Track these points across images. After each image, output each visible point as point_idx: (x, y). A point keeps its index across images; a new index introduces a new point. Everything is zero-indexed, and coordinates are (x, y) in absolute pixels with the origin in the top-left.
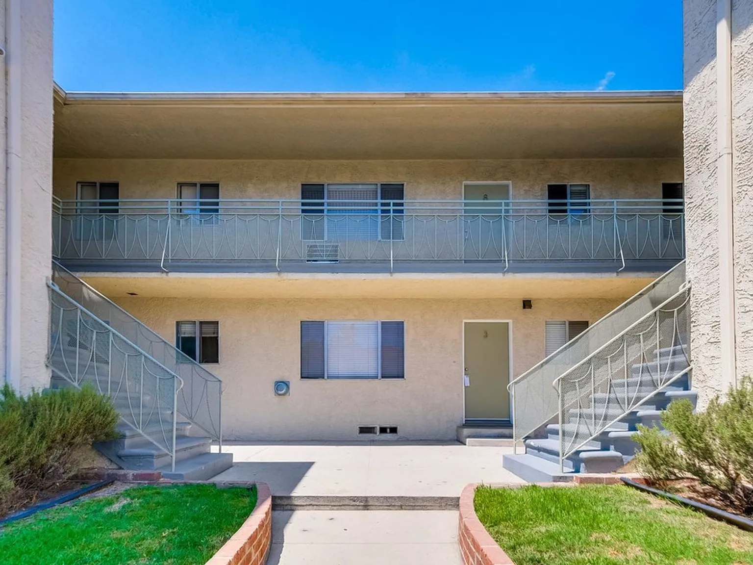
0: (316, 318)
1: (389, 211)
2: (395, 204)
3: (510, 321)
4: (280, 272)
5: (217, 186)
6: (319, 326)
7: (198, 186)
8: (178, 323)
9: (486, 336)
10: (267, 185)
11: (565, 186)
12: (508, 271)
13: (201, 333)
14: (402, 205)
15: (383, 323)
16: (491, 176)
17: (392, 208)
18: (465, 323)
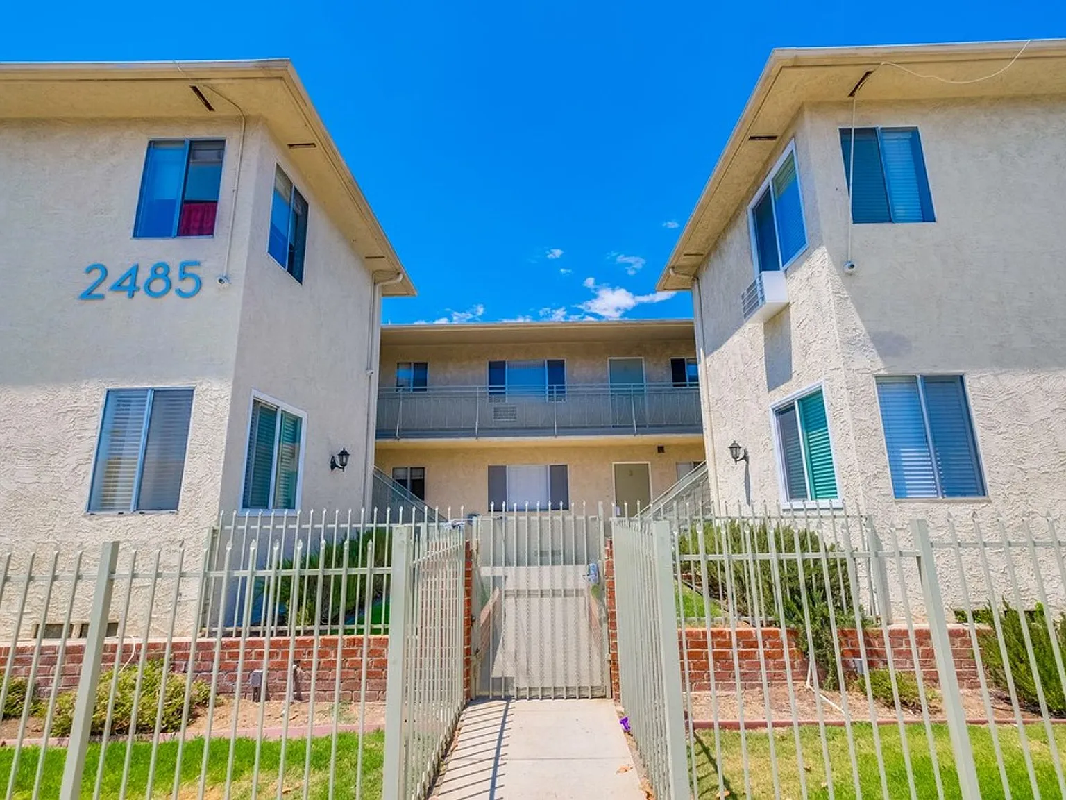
0: (500, 463)
1: (553, 392)
2: (557, 388)
3: (649, 463)
4: (477, 437)
5: (426, 364)
6: (503, 469)
7: (412, 365)
8: (394, 469)
9: (631, 475)
10: (464, 363)
11: (683, 360)
12: (637, 434)
13: (411, 476)
14: (563, 387)
15: (551, 466)
16: (629, 354)
17: (555, 390)
18: (615, 465)
